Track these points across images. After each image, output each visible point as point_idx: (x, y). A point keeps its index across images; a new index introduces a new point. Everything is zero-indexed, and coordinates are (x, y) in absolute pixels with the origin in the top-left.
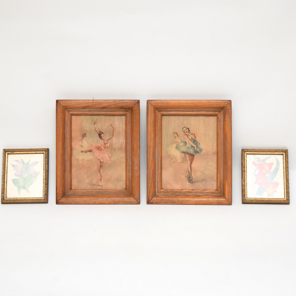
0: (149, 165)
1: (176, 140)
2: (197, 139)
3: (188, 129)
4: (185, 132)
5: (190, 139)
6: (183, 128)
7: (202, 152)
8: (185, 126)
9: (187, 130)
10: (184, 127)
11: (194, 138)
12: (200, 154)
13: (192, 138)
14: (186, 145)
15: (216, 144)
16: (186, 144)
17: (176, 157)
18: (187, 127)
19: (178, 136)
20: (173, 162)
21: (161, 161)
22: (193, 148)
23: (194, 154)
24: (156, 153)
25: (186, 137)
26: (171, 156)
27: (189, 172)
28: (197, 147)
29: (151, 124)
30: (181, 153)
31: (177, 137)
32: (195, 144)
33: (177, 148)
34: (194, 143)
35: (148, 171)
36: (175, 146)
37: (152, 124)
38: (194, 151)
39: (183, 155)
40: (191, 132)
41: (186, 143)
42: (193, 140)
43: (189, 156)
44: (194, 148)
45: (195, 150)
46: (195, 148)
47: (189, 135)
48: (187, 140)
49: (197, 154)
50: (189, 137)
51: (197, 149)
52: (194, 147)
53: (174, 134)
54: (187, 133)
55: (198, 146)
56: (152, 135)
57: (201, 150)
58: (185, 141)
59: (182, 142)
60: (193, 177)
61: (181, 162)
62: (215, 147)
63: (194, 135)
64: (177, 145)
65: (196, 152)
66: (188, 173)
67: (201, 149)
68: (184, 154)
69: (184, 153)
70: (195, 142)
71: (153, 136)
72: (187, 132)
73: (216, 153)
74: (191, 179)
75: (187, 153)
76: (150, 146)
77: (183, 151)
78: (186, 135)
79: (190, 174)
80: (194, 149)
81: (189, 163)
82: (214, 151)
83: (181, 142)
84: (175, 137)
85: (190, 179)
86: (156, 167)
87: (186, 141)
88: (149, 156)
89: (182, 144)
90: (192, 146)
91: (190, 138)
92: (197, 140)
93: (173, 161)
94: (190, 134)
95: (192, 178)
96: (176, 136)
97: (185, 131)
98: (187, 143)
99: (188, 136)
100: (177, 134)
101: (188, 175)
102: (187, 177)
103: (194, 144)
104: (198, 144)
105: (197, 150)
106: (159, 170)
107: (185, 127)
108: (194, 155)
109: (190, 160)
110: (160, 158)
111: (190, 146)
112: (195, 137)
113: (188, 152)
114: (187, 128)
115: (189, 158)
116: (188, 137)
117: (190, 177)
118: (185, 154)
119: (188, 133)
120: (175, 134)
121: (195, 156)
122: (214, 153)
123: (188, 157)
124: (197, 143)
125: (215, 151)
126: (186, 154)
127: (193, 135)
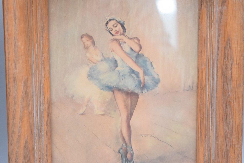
0: (13, 132)
1: (88, 55)
2: (145, 52)
3: (122, 25)
4: (113, 32)
5: (125, 52)
6: (107, 23)
7: (159, 85)
8: (113, 17)
9: (119, 26)
10: (110, 20)
11: (136, 48)
12: (153, 90)
13: (132, 49)
14: (117, 69)
15: (194, 64)
16: (117, 66)
17: (89, 101)
18: (118, 19)
19: (94, 43)
20: (82, 114)
21: (49, 115)
22: (133, 75)
23: (136, 91)
24: (34, 94)
25: (115, 46)
26: (74, 98)
27: (124, 139)
28: (145, 73)
29: (15, 14)
30: (102, 89)
31: (92, 47)
32: (140, 66)
33: (90, 76)
34: (136, 62)
35: (11, 148)
36: (85, 70)
37: (17, 14)
38: (137, 83)
39: (108, 95)
40: (130, 32)
41: (116, 62)
42: (135, 54)
43: (125, 97)
44: (138, 77)
45: (140, 82)
46: (141, 75)
47: (125, 42)
48: (119, 55)
49: (145, 91)
50: (124, 46)
51: (146, 78)
52: (137, 74)
53: (82, 38)
54: (118, 37)
55: (148, 70)
56: (21, 45)
57: (156, 82)
58: (113, 58)
59: (105, 59)
60: (135, 153)
61: (102, 115)
62: (193, 72)
63: (139, 40)
64: (90, 68)
65: (143, 86)
66: (121, 142)
67: (156, 77)
68: (111, 93)
69: (111, 89)
70: (140, 60)
71: (22, 48)
72: (117, 33)
73: (195, 89)
74: (129, 156)
75: (119, 90)
76: (14, 78)
77: (109, 84)
78: (116, 40)
79: (126, 143)
80: (136, 78)
81: (124, 117)
82: (190, 82)
83: (101, 61)
84: (86, 48)
85: (126, 156)
86: (35, 131)
87: (117, 58)
88: (12, 107)
89: (104, 66)
90: (133, 71)
91: (128, 50)
92: (145, 55)
93: (81, 111)
94: (125, 39)
95: (132, 155)
96: (89, 43)
97: (114, 29)
98: (119, 63)
99: (120, 44)
100: (90, 37)
101: (121, 146)
102: (119, 152)
103: (138, 65)
104: (149, 67)
105: (144, 80)
106: (45, 139)
107: (113, 19)
108: (137, 95)
109: (126, 106)
110: (44, 107)
111: (128, 70)
112: (141, 48)
113: (121, 88)
114: (119, 23)
115: (125, 102)
116: (121, 47)
117: (126, 152)
118: (113, 91)
119: (122, 36)
120: (84, 39)
121: (141, 98)
122: (191, 88)
123: (120, 98)
124: (145, 61)
125: (193, 83)
126: (116, 92)
127: (136, 41)
